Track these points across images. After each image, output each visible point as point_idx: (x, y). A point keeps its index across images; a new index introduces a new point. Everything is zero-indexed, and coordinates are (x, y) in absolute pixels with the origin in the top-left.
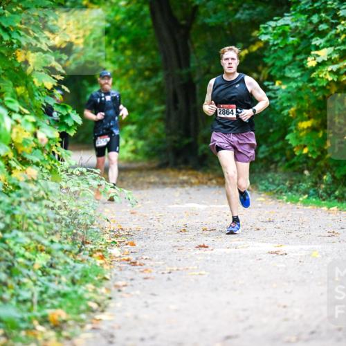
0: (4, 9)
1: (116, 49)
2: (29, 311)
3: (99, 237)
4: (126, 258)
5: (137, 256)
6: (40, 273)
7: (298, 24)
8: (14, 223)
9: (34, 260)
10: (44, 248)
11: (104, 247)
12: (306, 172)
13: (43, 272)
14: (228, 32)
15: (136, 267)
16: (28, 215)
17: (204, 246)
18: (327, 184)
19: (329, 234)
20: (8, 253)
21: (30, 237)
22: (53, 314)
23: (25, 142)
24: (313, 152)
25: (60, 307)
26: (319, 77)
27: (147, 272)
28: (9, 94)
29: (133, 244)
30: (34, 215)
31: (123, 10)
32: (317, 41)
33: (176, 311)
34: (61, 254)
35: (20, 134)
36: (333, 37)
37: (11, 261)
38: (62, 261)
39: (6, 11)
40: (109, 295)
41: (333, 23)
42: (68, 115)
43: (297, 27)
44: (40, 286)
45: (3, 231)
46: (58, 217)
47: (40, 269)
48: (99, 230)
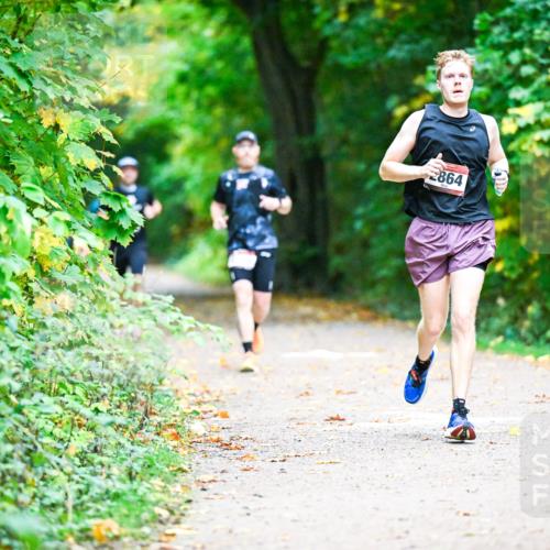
0: (21, 42)
1: (199, 106)
2: (60, 521)
3: (172, 404)
4: (215, 437)
5: (232, 434)
6: (77, 461)
7: (489, 66)
8: (36, 381)
9: (69, 441)
10: (84, 421)
11: (179, 419)
12: (501, 302)
13: (81, 460)
14: (376, 79)
15: (229, 452)
16: (58, 369)
17: (338, 419)
18: (533, 320)
19: (537, 400)
20: (26, 430)
21: (62, 404)
22: (98, 526)
23: (54, 253)
24: (512, 269)
25: (111, 515)
26: (520, 150)
27: (247, 459)
28: (28, 176)
29: (225, 416)
30: (67, 369)
31: (210, 43)
32: (517, 93)
33: (294, 521)
34: (110, 430)
35: (46, 241)
36: (543, 86)
37: (32, 443)
38: (113, 442)
39: (24, 46)
40: (187, 497)
41: (542, 65)
42: (122, 212)
43: (486, 71)
44: (78, 482)
45: (19, 395)
46: (106, 372)
47: (77, 455)
48: (171, 393)
